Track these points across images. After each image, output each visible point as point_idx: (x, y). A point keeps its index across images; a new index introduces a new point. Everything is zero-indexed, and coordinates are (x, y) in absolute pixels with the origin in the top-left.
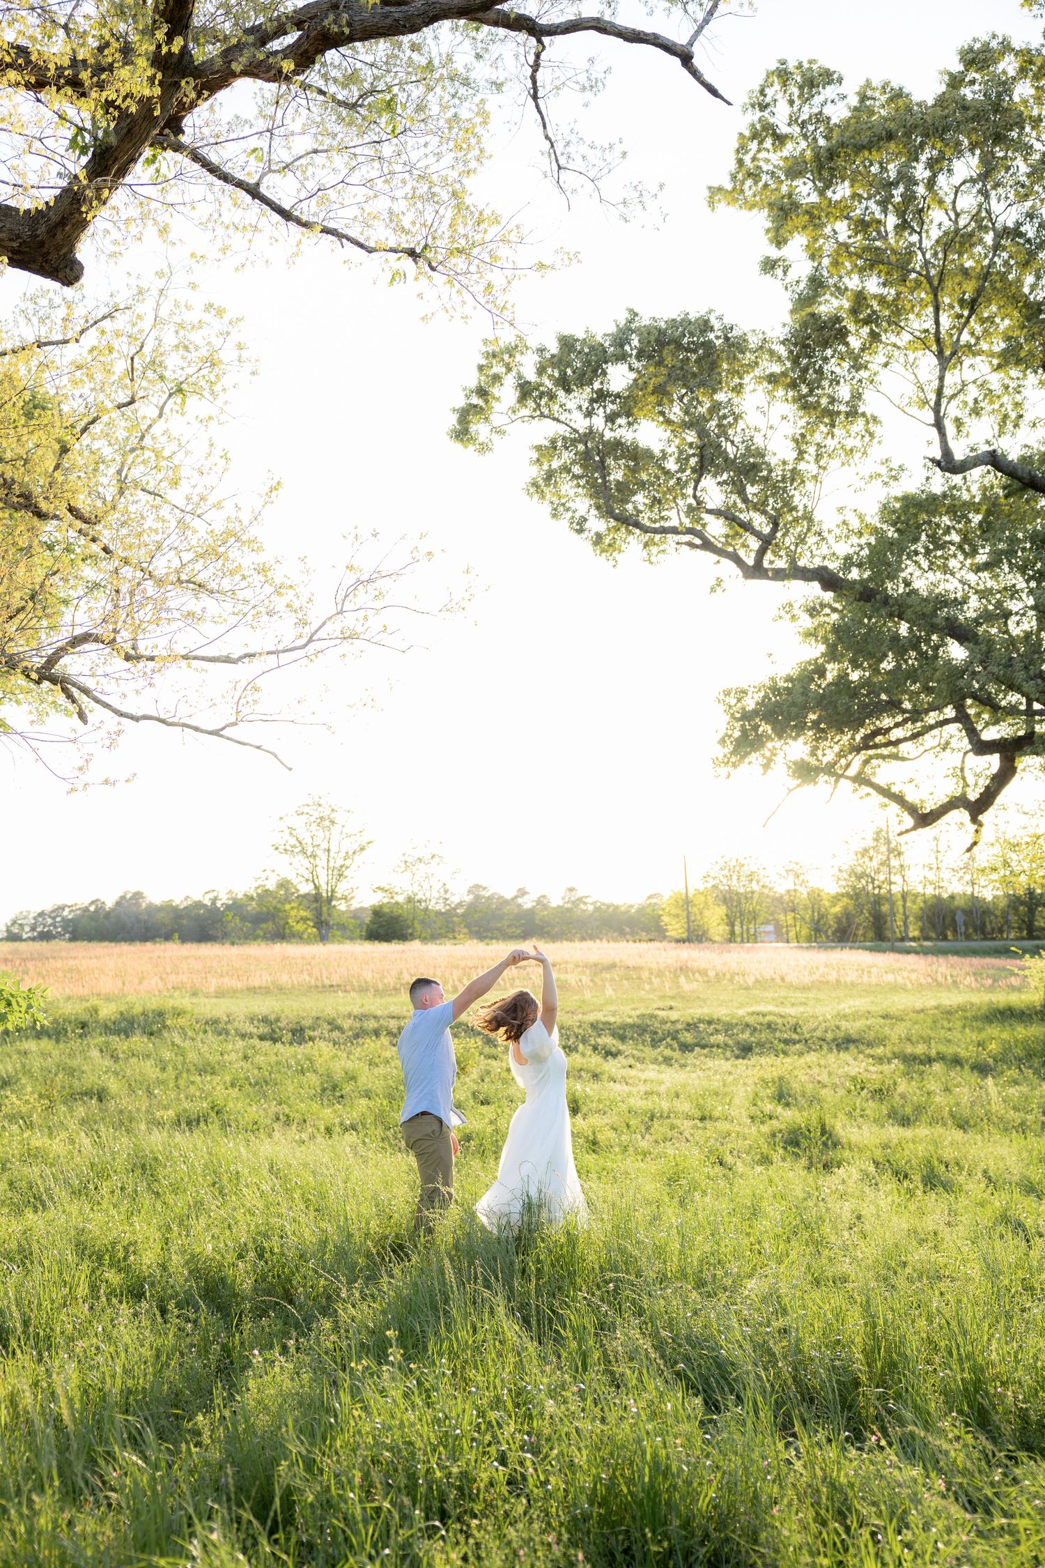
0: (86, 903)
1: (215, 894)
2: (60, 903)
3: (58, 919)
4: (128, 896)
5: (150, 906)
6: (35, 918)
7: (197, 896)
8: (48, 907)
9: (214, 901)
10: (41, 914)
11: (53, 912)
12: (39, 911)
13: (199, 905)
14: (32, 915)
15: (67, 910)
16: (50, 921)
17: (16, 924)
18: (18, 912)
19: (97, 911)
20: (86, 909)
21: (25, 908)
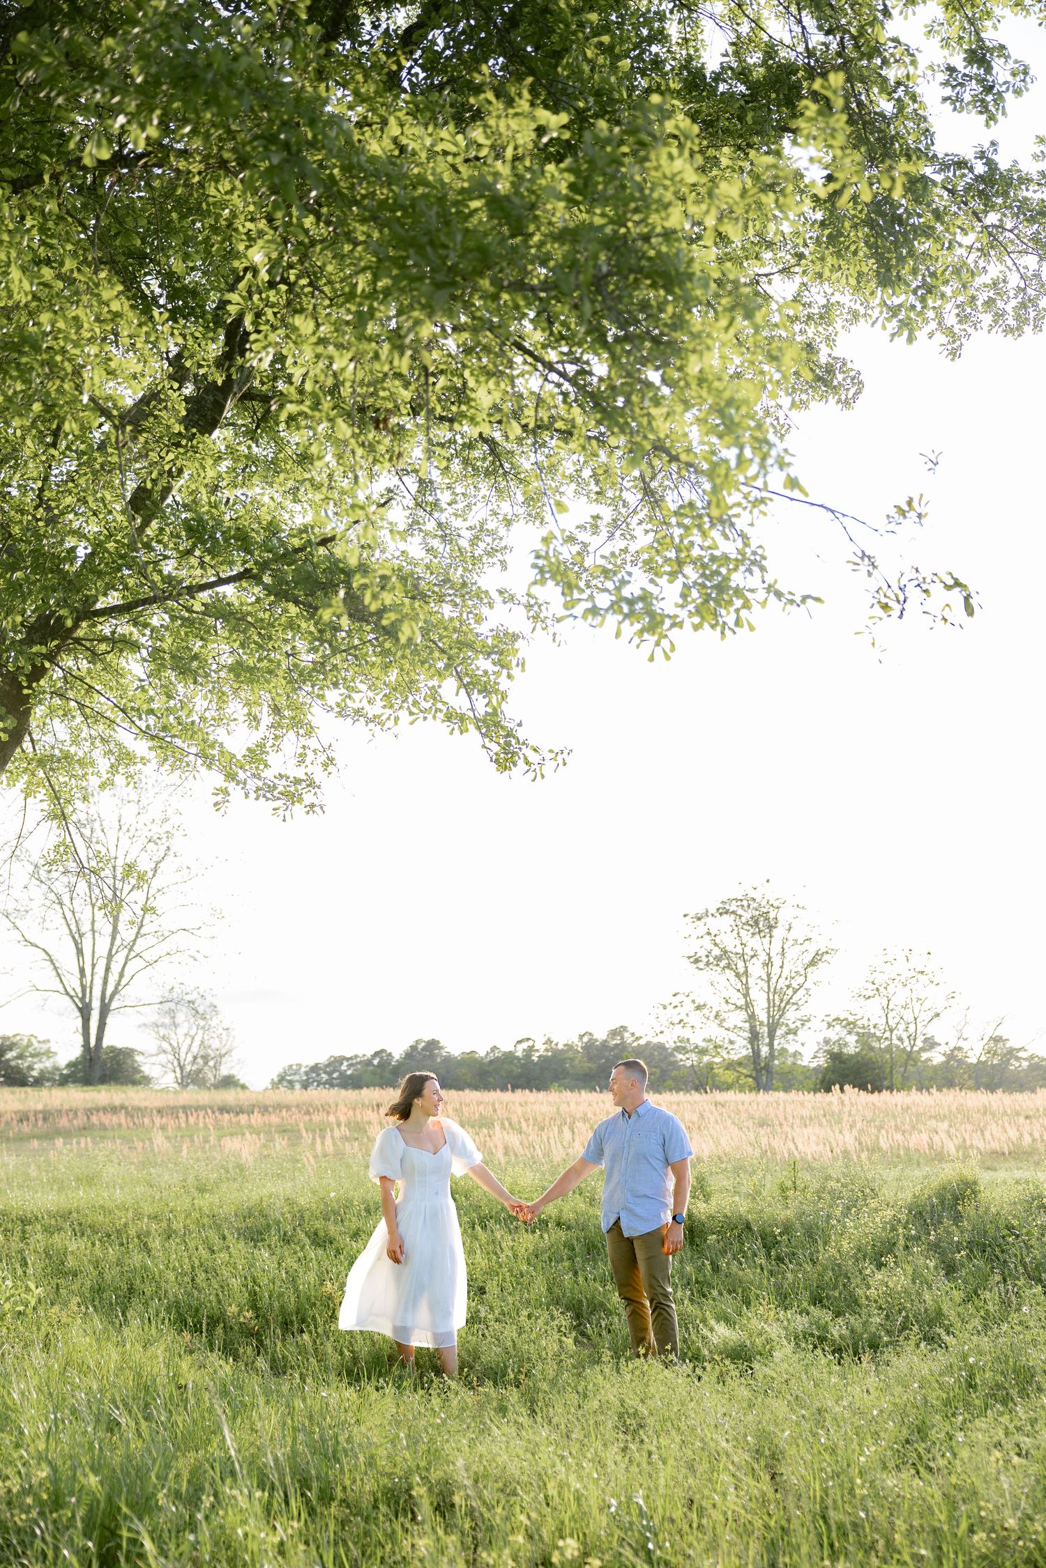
0: (369, 1055)
1: (530, 1043)
2: (337, 1055)
3: (335, 1075)
4: (420, 1046)
5: (448, 1059)
6: (306, 1073)
7: (506, 1047)
8: (321, 1057)
9: (531, 1049)
10: (315, 1069)
11: (327, 1066)
12: (312, 1064)
13: (509, 1057)
14: (303, 1069)
15: (345, 1063)
16: (325, 1077)
17: (284, 1080)
18: (286, 1065)
19: (381, 1065)
20: (368, 1063)
21: (294, 1062)
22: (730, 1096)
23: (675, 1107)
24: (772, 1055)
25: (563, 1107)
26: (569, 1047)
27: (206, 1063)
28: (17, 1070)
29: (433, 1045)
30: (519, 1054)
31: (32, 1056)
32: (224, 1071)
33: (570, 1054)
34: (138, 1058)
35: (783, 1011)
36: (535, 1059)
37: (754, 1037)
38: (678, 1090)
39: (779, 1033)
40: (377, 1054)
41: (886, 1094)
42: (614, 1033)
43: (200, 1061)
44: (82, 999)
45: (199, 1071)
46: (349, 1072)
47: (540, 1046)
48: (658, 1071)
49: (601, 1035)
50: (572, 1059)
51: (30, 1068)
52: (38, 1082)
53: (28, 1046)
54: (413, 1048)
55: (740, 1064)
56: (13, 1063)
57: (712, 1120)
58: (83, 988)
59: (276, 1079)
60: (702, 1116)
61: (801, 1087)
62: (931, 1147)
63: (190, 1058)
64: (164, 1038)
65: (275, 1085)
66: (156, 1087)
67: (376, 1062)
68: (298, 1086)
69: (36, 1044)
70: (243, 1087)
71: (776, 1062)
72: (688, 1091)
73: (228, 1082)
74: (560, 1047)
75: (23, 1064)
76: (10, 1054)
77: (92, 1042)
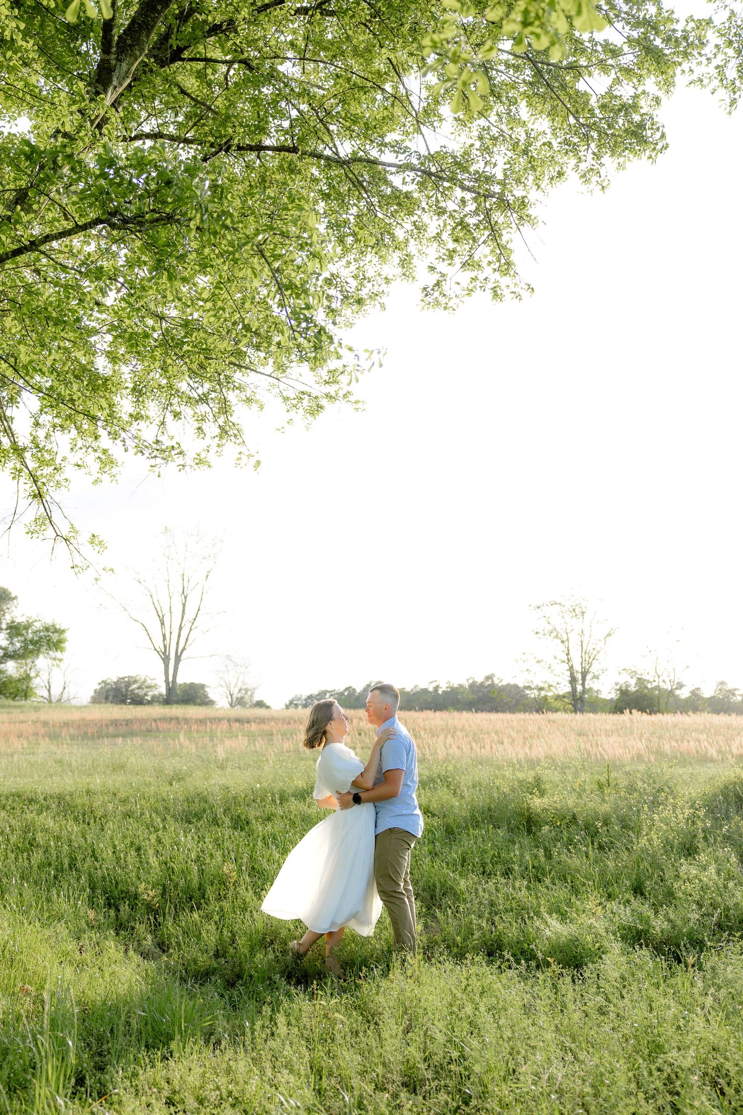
0: (342, 690)
1: (437, 683)
2: (323, 689)
6: (305, 700)
7: (423, 686)
8: (315, 692)
9: (436, 688)
10: (310, 697)
11: (319, 695)
12: (309, 694)
13: (425, 691)
14: (304, 697)
15: (328, 694)
17: (292, 704)
18: (293, 696)
19: (349, 695)
21: (298, 694)
22: (559, 716)
23: (522, 722)
24: (584, 691)
25: (450, 721)
27: (246, 693)
28: (138, 695)
30: (431, 690)
31: (147, 687)
32: (257, 698)
34: (207, 690)
35: (590, 664)
36: (440, 692)
37: (573, 680)
38: (525, 711)
39: (588, 677)
40: (347, 689)
41: (659, 716)
43: (243, 692)
44: (164, 653)
45: (242, 698)
47: (443, 688)
48: (514, 701)
49: (479, 679)
50: (462, 693)
51: (146, 695)
52: (150, 703)
53: (144, 682)
55: (564, 697)
56: (136, 691)
57: (547, 731)
58: (165, 647)
59: (288, 703)
60: (540, 729)
61: (603, 711)
62: (697, 752)
63: (236, 690)
64: (221, 678)
65: (287, 707)
66: (217, 707)
67: (346, 693)
68: (300, 707)
69: (149, 681)
70: (268, 707)
71: (586, 696)
72: (531, 712)
73: (260, 704)
74: (455, 686)
75: (141, 692)
76: (134, 686)
77: (171, 679)
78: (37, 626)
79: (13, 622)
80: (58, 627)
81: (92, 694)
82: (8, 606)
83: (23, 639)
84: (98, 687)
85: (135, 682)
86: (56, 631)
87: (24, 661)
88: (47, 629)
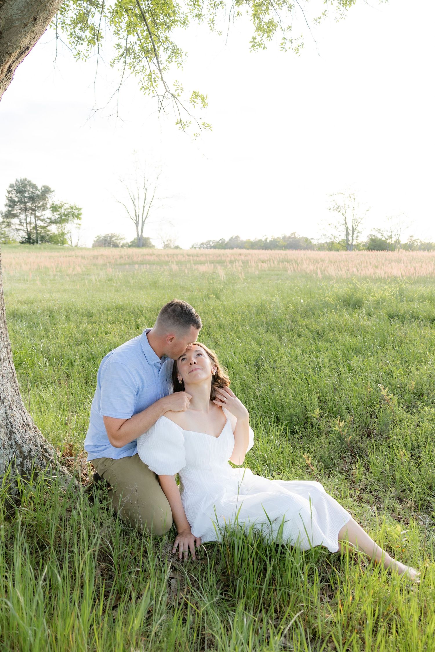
1: (266, 237)
2: (209, 239)
3: (208, 246)
4: (234, 237)
5: (242, 241)
7: (259, 238)
8: (205, 241)
9: (266, 239)
10: (203, 244)
13: (260, 241)
14: (199, 244)
15: (211, 243)
16: (205, 246)
17: (193, 247)
18: (194, 243)
19: (222, 243)
20: (218, 242)
21: (196, 242)
26: (278, 238)
28: (116, 243)
29: (237, 237)
30: (263, 240)
31: (120, 239)
32: (176, 245)
33: (279, 240)
34: (151, 240)
36: (268, 241)
37: (347, 234)
40: (221, 240)
42: (292, 234)
43: (170, 241)
45: (169, 244)
46: (212, 245)
47: (270, 239)
49: (288, 234)
50: (279, 242)
51: (120, 243)
52: (122, 247)
53: (118, 236)
54: (232, 238)
56: (115, 241)
58: (136, 216)
63: (166, 240)
65: (191, 248)
66: (156, 249)
67: (220, 242)
68: (197, 249)
69: (120, 236)
70: (181, 249)
73: (177, 247)
74: (276, 238)
75: (118, 242)
76: (113, 239)
77: (140, 234)
78: (67, 206)
79: (53, 204)
80: (77, 207)
81: (93, 242)
82: (50, 195)
83: (59, 213)
84: (95, 239)
85: (114, 237)
86: (77, 209)
87: (60, 225)
88: (72, 208)
